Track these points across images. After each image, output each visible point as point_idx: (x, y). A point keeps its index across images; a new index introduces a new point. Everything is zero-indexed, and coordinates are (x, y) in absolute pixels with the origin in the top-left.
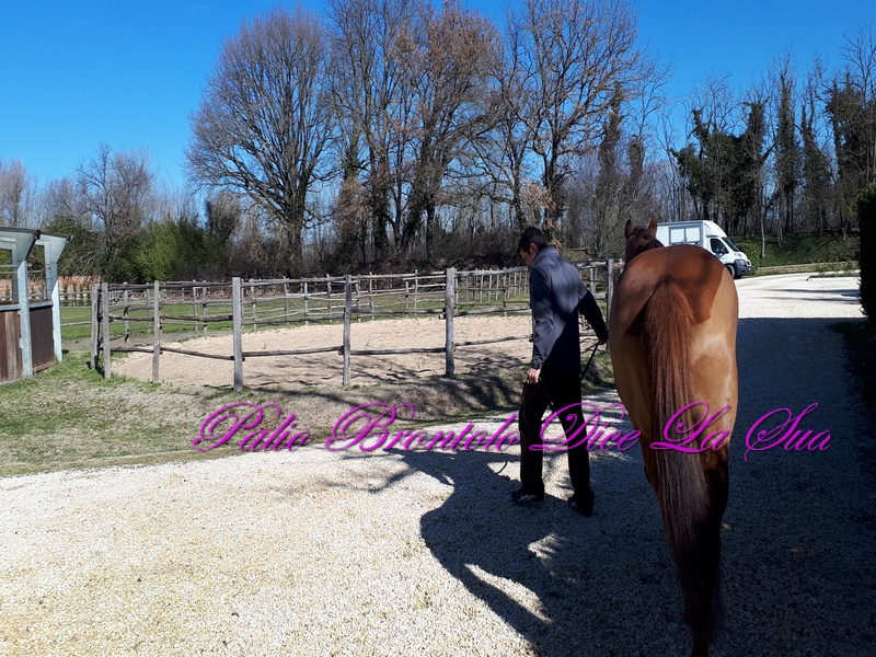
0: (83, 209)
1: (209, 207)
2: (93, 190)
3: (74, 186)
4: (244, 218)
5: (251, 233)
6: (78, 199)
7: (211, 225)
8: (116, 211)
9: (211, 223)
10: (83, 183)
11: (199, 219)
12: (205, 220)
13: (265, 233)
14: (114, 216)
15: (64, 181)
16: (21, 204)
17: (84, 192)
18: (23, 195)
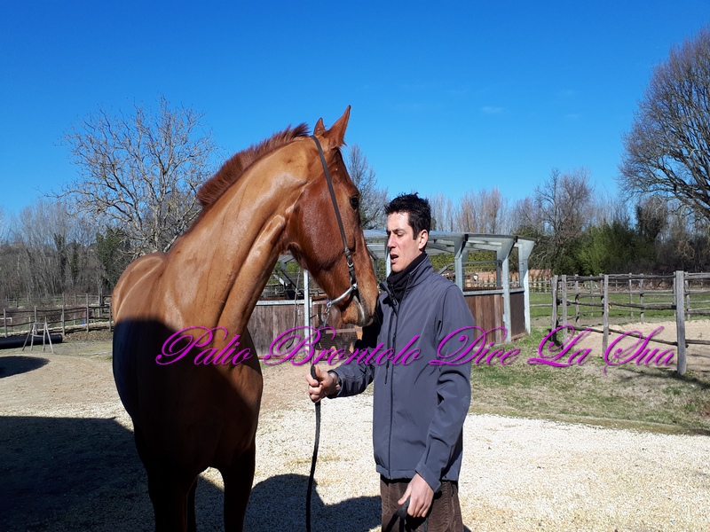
0: (539, 219)
1: (639, 212)
2: (546, 205)
3: (533, 203)
4: (671, 219)
5: (677, 231)
6: (535, 212)
8: (563, 219)
9: (641, 225)
10: (539, 200)
11: (630, 222)
12: (636, 222)
13: (693, 231)
14: (562, 224)
15: (526, 200)
16: (498, 219)
17: (540, 207)
18: (499, 212)
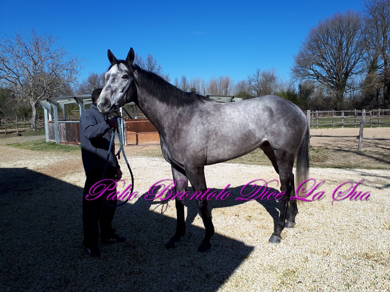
0: (249, 89)
1: (300, 86)
2: (253, 83)
3: (247, 82)
4: (316, 90)
5: (319, 95)
6: (248, 86)
7: (301, 93)
8: (262, 89)
9: (301, 92)
10: (250, 81)
11: (296, 91)
12: (298, 91)
13: (326, 94)
14: (261, 91)
15: (243, 81)
16: (228, 89)
17: (250, 84)
18: (229, 86)
